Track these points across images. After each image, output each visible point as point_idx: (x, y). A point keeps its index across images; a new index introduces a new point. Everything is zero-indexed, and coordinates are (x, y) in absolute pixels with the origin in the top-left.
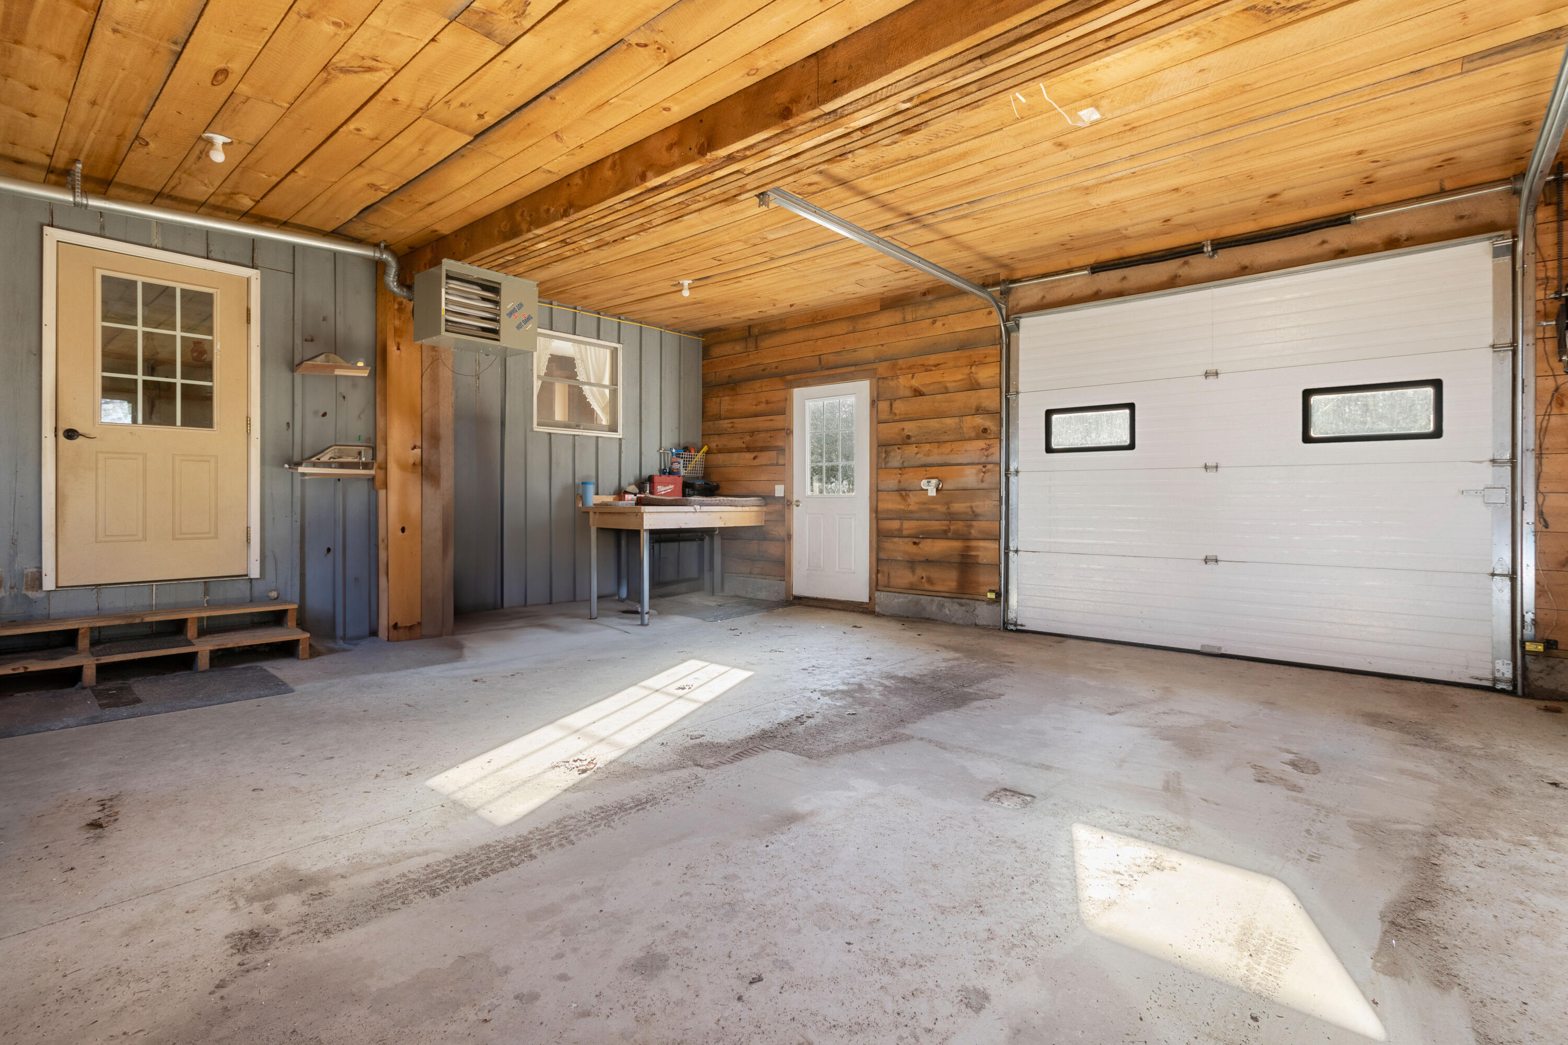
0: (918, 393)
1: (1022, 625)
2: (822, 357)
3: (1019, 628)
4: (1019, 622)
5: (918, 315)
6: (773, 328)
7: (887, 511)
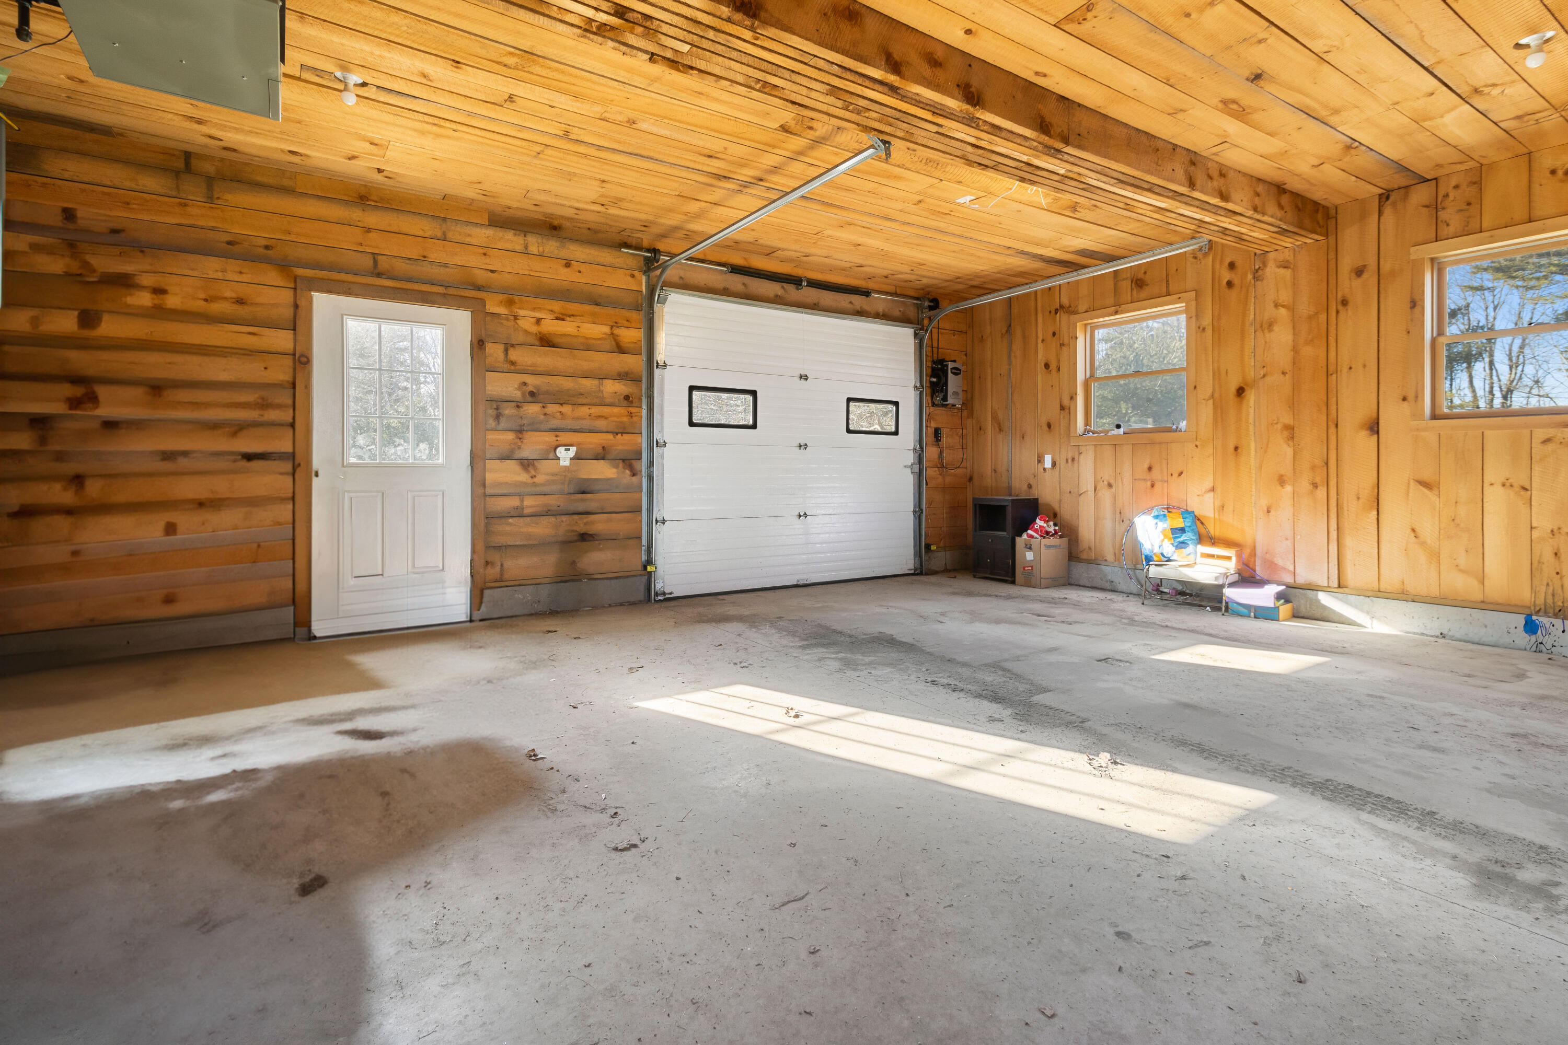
0: (546, 341)
1: (671, 593)
2: (380, 257)
3: (667, 596)
4: (666, 591)
5: (547, 250)
6: (259, 178)
7: (500, 484)
